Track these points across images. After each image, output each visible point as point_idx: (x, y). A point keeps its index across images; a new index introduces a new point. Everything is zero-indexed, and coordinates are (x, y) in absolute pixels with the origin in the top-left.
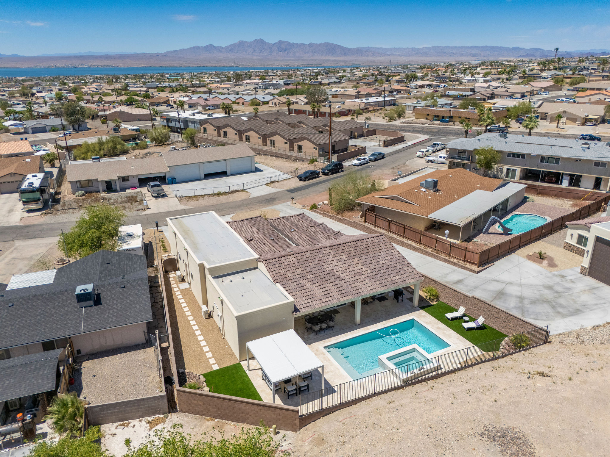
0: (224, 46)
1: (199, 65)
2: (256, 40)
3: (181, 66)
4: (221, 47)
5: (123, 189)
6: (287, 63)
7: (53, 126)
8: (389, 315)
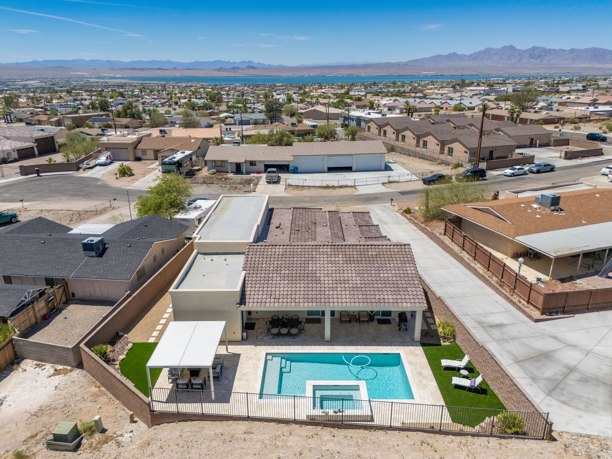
0: (467, 54)
1: (437, 74)
2: (505, 46)
3: (418, 74)
4: (464, 55)
5: (248, 173)
6: (538, 72)
7: (256, 120)
8: (375, 341)
